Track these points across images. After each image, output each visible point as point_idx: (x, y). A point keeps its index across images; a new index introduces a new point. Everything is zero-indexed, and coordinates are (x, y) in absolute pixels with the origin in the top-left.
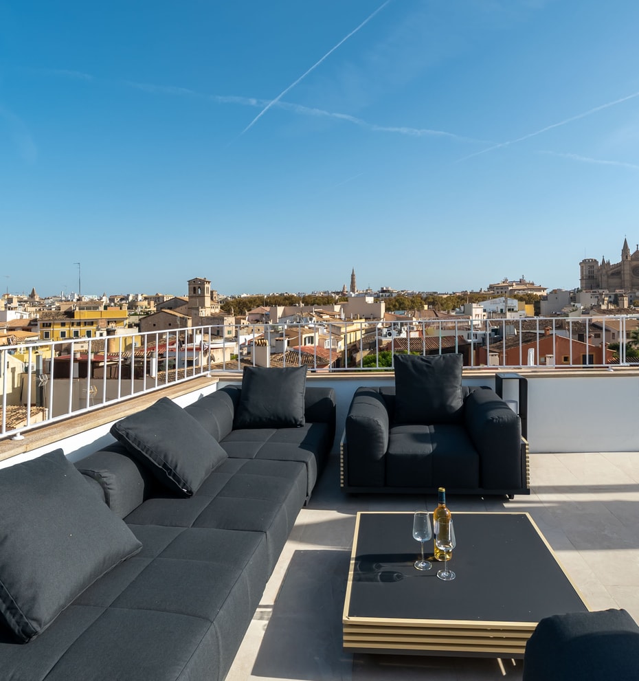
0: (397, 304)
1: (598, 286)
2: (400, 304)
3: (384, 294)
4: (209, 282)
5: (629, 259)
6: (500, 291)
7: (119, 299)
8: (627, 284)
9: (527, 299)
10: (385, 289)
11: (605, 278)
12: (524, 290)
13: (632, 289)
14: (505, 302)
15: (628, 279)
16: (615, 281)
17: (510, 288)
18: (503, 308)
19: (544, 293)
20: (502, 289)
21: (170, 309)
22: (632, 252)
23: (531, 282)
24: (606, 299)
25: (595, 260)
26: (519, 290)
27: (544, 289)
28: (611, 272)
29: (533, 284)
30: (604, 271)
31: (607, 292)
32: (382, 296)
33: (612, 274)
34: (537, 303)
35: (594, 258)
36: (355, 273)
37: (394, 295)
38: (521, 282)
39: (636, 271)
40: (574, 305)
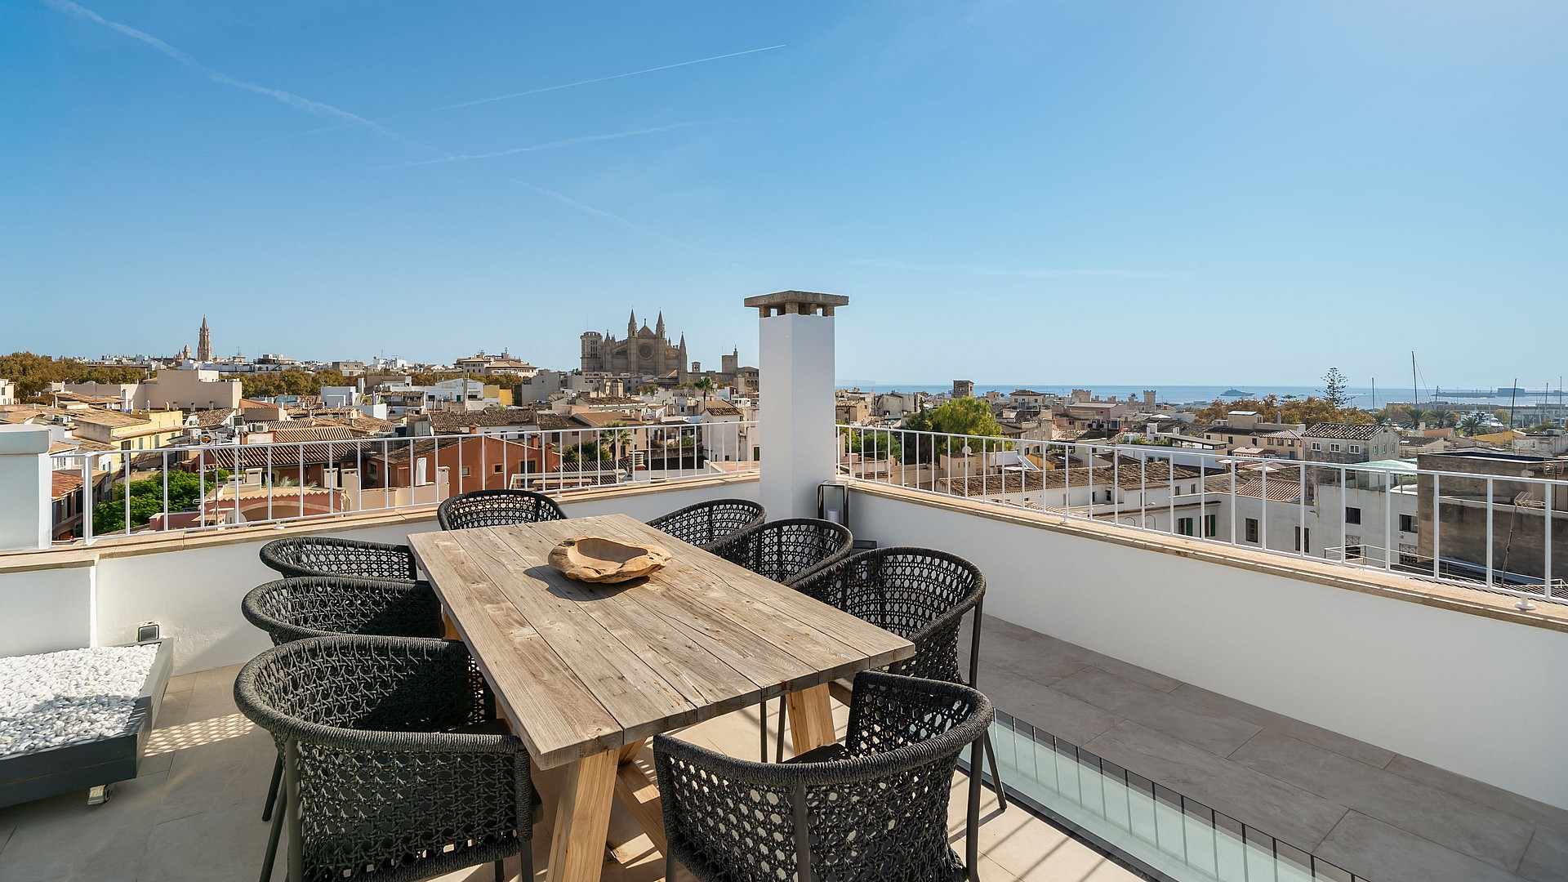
0: (283, 384)
1: (601, 368)
2: (293, 386)
3: (264, 366)
5: (636, 335)
6: (471, 368)
8: (634, 366)
9: (505, 382)
10: (271, 358)
11: (609, 357)
12: (505, 368)
13: (639, 372)
14: (463, 385)
15: (635, 359)
16: (619, 362)
17: (486, 365)
18: (461, 394)
19: (530, 374)
20: (474, 366)
22: (639, 328)
23: (517, 358)
24: (607, 384)
25: (599, 334)
26: (499, 368)
27: (533, 369)
28: (616, 350)
29: (519, 361)
30: (608, 349)
31: (610, 375)
32: (260, 369)
33: (618, 353)
34: (516, 387)
35: (597, 332)
36: (208, 326)
37: (284, 368)
38: (503, 357)
39: (645, 351)
40: (563, 392)
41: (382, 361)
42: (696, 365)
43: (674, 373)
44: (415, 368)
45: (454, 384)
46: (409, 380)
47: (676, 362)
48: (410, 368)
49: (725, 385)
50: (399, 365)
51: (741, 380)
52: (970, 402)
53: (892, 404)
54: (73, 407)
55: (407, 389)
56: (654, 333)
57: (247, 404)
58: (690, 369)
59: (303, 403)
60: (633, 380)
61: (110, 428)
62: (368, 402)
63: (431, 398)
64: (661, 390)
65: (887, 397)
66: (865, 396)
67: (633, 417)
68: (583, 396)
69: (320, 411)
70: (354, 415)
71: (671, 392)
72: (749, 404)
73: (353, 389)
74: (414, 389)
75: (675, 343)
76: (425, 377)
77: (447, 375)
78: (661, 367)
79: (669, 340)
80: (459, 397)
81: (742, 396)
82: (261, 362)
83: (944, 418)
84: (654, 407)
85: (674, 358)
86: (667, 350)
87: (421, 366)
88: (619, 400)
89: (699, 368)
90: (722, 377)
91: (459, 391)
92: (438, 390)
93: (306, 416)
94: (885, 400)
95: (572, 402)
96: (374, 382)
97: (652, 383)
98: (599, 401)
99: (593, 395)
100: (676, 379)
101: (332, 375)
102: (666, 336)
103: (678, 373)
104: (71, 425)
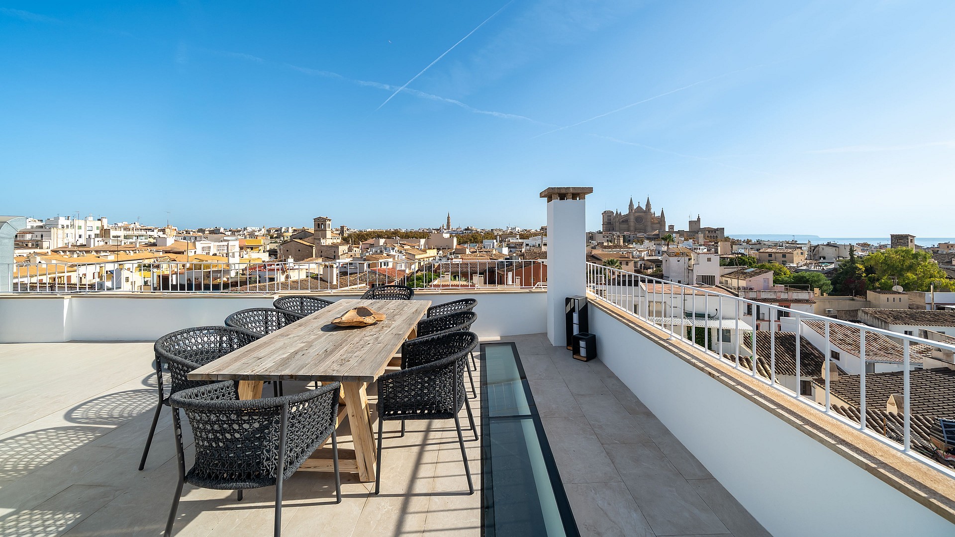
1: (613, 230)
2: (474, 239)
3: (467, 231)
4: (330, 220)
5: (633, 211)
7: (274, 231)
8: (632, 228)
10: (470, 228)
11: (617, 224)
13: (634, 231)
14: (542, 239)
15: (633, 225)
16: (624, 226)
18: (540, 243)
21: (301, 239)
22: (635, 208)
24: (615, 238)
25: (612, 212)
28: (622, 220)
30: (617, 219)
31: (617, 233)
32: (463, 233)
33: (623, 221)
35: (611, 210)
36: (450, 215)
37: (474, 232)
39: (638, 220)
40: (591, 242)
41: (510, 228)
42: (672, 227)
43: (657, 232)
44: (523, 231)
45: (537, 239)
46: (518, 237)
47: (658, 225)
48: (521, 231)
49: (690, 239)
50: (517, 230)
51: (701, 235)
52: (907, 252)
53: (830, 253)
54: (406, 247)
55: (517, 241)
56: (645, 209)
57: (459, 247)
58: (667, 230)
59: (476, 247)
60: (632, 236)
61: (415, 255)
62: (501, 247)
63: (527, 245)
64: (646, 242)
65: (823, 247)
66: (802, 246)
67: (626, 256)
68: (600, 244)
69: (481, 250)
70: (494, 252)
71: (653, 242)
72: (705, 250)
73: (495, 241)
74: (520, 241)
75: (658, 214)
76: (525, 235)
77: (535, 234)
78: (649, 228)
79: (654, 213)
80: (539, 244)
81: (701, 245)
82: (466, 230)
83: (876, 264)
84: (641, 251)
85: (657, 223)
86: (653, 219)
87: (526, 230)
88: (620, 247)
89: (673, 229)
90: (689, 233)
91: (539, 242)
92: (530, 241)
93: (476, 252)
94: (821, 249)
95: (594, 248)
96: (503, 238)
97: (643, 237)
98: (609, 247)
99: (605, 244)
100: (658, 235)
101: (490, 235)
102: (652, 211)
103: (659, 232)
104: (405, 254)
